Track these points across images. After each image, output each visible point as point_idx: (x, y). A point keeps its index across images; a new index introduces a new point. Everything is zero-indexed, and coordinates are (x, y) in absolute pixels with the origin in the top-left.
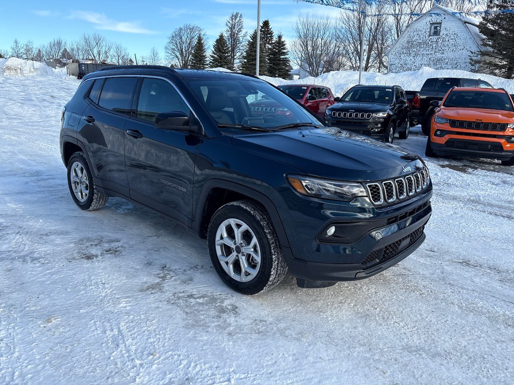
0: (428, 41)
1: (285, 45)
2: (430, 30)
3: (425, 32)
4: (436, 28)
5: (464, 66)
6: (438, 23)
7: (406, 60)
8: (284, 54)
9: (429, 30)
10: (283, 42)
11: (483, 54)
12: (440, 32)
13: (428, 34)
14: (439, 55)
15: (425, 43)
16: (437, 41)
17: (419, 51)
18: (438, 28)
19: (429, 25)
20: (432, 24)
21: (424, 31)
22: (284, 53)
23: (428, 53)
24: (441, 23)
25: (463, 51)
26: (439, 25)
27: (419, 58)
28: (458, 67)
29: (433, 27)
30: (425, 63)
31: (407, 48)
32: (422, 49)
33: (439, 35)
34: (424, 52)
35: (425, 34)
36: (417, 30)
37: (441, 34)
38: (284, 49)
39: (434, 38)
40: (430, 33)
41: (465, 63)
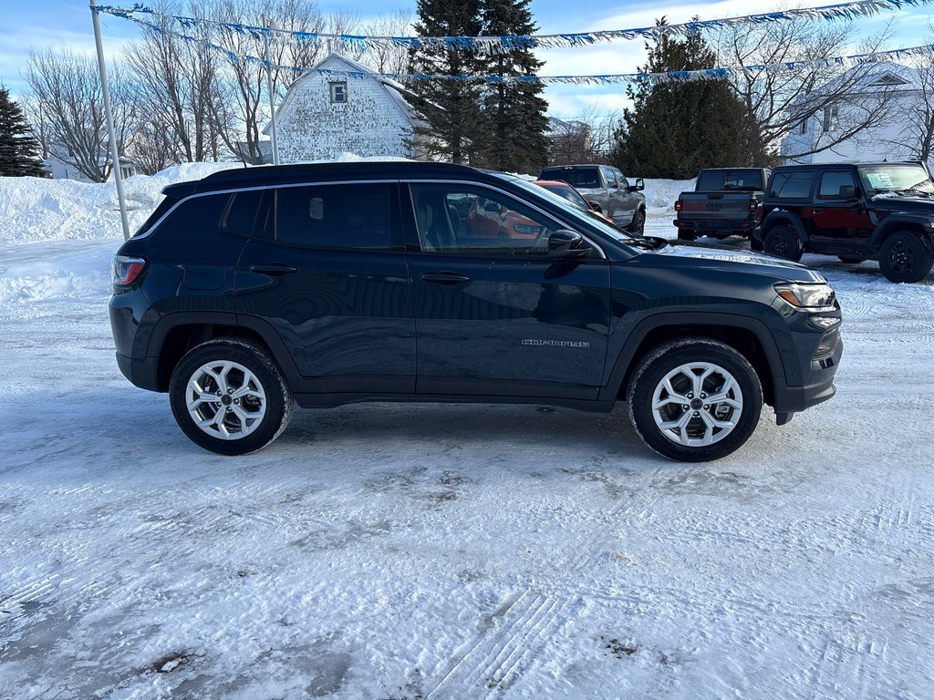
0: (331, 110)
1: (18, 111)
2: (331, 93)
3: (323, 96)
4: (338, 90)
5: (393, 150)
6: (341, 83)
7: (302, 141)
8: (21, 129)
9: (329, 93)
10: (12, 105)
11: (419, 131)
12: (347, 96)
13: (329, 99)
14: (352, 134)
15: (326, 114)
16: (344, 112)
17: (320, 126)
18: (343, 90)
19: (328, 86)
20: (332, 83)
21: (321, 94)
22: (20, 127)
23: (335, 129)
24: (345, 83)
25: (387, 127)
26: (342, 86)
27: (322, 139)
28: (386, 152)
29: (334, 89)
30: (334, 146)
31: (299, 121)
32: (324, 124)
33: (346, 101)
34: (329, 129)
35: (323, 99)
36: (309, 93)
37: (349, 99)
38: (19, 119)
39: (340, 106)
40: (331, 98)
41: (395, 145)
